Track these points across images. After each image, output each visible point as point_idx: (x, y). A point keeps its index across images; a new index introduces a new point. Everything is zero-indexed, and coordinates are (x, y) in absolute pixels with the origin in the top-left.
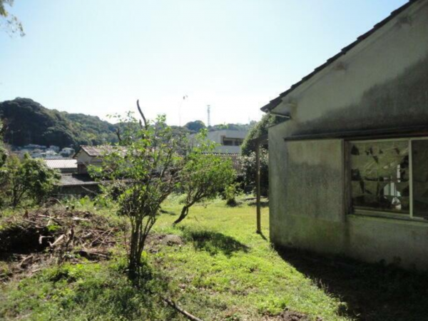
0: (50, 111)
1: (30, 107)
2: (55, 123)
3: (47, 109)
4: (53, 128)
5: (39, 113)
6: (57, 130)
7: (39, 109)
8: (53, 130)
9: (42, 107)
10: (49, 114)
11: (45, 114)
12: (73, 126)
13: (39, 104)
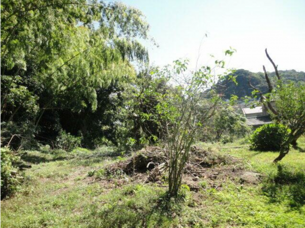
0: (256, 74)
1: (243, 74)
2: (260, 81)
3: (254, 73)
4: (259, 85)
5: (249, 76)
6: (262, 86)
7: (249, 74)
8: (259, 87)
9: (250, 72)
10: (256, 76)
11: (253, 77)
12: (274, 81)
13: (248, 71)
